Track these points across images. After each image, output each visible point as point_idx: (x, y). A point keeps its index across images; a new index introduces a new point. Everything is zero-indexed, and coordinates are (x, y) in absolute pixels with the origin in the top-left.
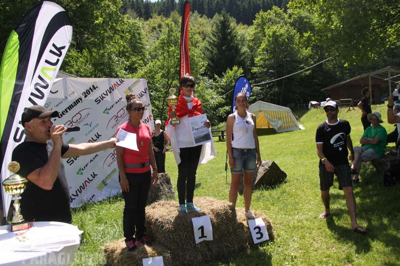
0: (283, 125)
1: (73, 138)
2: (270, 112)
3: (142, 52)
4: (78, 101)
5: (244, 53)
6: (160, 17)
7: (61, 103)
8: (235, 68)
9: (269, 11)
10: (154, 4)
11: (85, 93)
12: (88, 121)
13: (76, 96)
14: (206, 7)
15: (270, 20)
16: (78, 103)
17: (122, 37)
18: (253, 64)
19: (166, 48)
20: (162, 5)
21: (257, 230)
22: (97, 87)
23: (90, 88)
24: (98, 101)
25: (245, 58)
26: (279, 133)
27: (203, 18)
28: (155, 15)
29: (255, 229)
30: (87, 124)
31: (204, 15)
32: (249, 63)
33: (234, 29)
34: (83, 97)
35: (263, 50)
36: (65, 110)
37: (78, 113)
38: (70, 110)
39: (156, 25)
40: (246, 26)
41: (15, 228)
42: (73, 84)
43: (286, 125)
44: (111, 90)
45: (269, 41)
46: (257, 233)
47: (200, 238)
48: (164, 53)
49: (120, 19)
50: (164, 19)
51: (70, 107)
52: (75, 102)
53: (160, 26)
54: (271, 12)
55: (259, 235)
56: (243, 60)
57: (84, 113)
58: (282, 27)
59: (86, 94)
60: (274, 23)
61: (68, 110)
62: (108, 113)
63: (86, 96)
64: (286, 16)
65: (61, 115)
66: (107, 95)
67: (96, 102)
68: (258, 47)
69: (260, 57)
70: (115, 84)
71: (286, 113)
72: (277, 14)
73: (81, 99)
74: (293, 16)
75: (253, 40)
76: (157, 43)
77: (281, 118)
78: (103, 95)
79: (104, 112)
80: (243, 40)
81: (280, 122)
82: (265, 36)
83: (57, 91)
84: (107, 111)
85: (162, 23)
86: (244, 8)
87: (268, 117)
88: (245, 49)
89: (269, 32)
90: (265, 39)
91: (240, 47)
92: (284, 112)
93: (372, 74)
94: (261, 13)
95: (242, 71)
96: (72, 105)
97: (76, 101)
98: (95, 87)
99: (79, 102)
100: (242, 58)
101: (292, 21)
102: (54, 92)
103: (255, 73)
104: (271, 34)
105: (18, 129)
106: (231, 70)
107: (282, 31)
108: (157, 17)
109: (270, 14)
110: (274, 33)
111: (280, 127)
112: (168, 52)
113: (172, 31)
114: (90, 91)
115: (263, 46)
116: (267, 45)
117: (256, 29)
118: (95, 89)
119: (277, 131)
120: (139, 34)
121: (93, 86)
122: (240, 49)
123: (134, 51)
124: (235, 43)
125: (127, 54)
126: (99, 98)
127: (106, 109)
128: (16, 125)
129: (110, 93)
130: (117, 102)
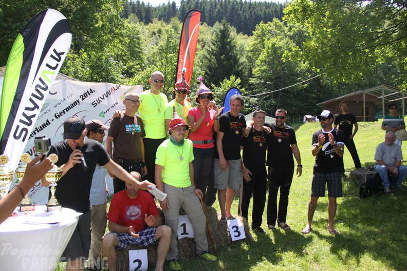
4: (76, 103)
5: (242, 64)
6: (160, 22)
7: (59, 104)
8: (233, 78)
9: (270, 22)
10: (155, 9)
11: (82, 96)
13: (73, 99)
14: (207, 15)
15: (270, 31)
16: (75, 105)
17: (121, 41)
18: (251, 75)
19: (164, 55)
20: (163, 10)
21: (235, 229)
22: (94, 91)
23: (88, 92)
25: (243, 68)
27: (203, 25)
28: (155, 20)
29: (233, 228)
31: (205, 23)
32: (246, 74)
33: (233, 39)
34: (80, 100)
35: (262, 61)
36: (63, 111)
37: (75, 115)
38: (67, 111)
39: (156, 30)
40: (246, 36)
41: (23, 208)
42: (72, 87)
44: (108, 94)
45: (268, 53)
46: (235, 232)
47: (182, 234)
48: (162, 59)
49: (120, 23)
50: (164, 24)
51: (68, 109)
52: (72, 104)
53: (160, 31)
54: (272, 24)
55: (237, 234)
56: (241, 71)
57: (80, 115)
58: (281, 39)
59: (84, 97)
60: (274, 35)
61: (65, 111)
62: (104, 116)
63: (83, 99)
64: (286, 29)
66: (104, 99)
67: (93, 105)
68: (257, 58)
69: (257, 69)
70: (112, 89)
72: (277, 26)
73: (78, 102)
74: (293, 29)
75: (252, 51)
76: (155, 48)
78: (100, 99)
79: (100, 115)
80: (242, 50)
82: (264, 48)
83: (56, 93)
84: (103, 114)
85: (162, 28)
86: (245, 18)
88: (243, 59)
89: (269, 43)
90: (265, 50)
91: (238, 57)
93: (367, 91)
94: (262, 24)
95: (239, 82)
96: (69, 106)
97: (74, 103)
100: (240, 68)
101: (291, 33)
102: (53, 93)
103: (252, 84)
104: (270, 45)
105: (18, 127)
106: (229, 79)
107: (281, 44)
108: (157, 22)
109: (270, 26)
110: (273, 45)
112: (166, 58)
113: (171, 37)
114: (88, 94)
115: (262, 57)
116: (265, 57)
117: (255, 40)
118: (92, 92)
120: (138, 39)
121: (91, 90)
122: (239, 59)
123: (132, 55)
124: (233, 53)
125: (125, 58)
126: (96, 102)
127: (102, 112)
128: (16, 122)
129: (107, 97)
130: (113, 106)
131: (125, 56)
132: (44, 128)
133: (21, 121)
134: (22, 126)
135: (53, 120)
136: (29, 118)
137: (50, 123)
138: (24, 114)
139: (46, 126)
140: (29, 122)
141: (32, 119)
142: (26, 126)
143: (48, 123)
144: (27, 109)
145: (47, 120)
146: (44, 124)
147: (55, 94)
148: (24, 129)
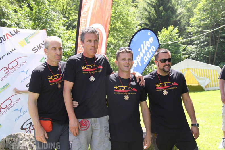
0: (211, 83)
2: (198, 70)
5: (180, 14)
8: (171, 28)
18: (189, 25)
26: (206, 91)
32: (184, 23)
35: (199, 10)
43: (214, 83)
56: (179, 20)
69: (195, 17)
71: (215, 71)
77: (209, 76)
81: (208, 80)
87: (196, 75)
88: (180, 10)
91: (176, 7)
92: (212, 71)
95: (177, 31)
100: (178, 18)
103: (190, 32)
106: (167, 29)
111: (208, 85)
115: (200, 6)
119: (204, 88)
122: (177, 9)
124: (172, 4)
125: (70, 12)
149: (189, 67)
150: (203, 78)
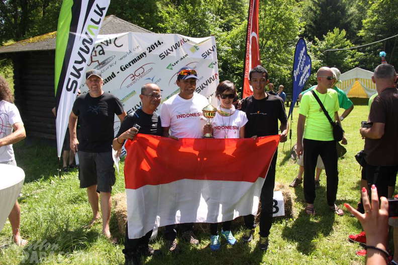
1: (134, 91)
2: (368, 81)
3: (241, 9)
5: (351, 15)
7: (125, 56)
11: (149, 48)
12: (150, 75)
13: (140, 51)
16: (141, 57)
18: (360, 27)
22: (162, 43)
23: (155, 44)
24: (162, 56)
25: (352, 20)
30: (149, 79)
32: (355, 25)
34: (147, 52)
35: (375, 11)
36: (129, 63)
37: (141, 67)
38: (133, 63)
42: (138, 38)
44: (177, 46)
51: (134, 61)
52: (138, 57)
56: (349, 23)
57: (147, 68)
59: (151, 49)
61: (131, 64)
62: (172, 69)
63: (150, 51)
65: (124, 68)
66: (172, 51)
67: (160, 57)
68: (369, 8)
69: (368, 20)
70: (181, 41)
73: (145, 54)
78: (169, 51)
79: (167, 68)
83: (122, 45)
84: (171, 66)
87: (365, 86)
88: (352, 10)
91: (347, 7)
96: (135, 59)
97: (140, 55)
98: (161, 42)
99: (143, 56)
100: (349, 19)
102: (119, 46)
103: (361, 37)
105: (70, 79)
106: (333, 32)
114: (155, 46)
118: (160, 44)
121: (158, 42)
122: (347, 10)
123: (233, 8)
124: (342, 3)
125: (226, 12)
126: (164, 54)
127: (170, 65)
128: (68, 76)
129: (176, 49)
130: (182, 59)
131: (226, 9)
132: (109, 80)
133: (72, 74)
134: (73, 78)
135: (118, 73)
136: (78, 71)
137: (115, 76)
138: (74, 67)
139: (111, 79)
140: (78, 75)
141: (80, 72)
142: (76, 79)
143: (113, 75)
144: (76, 62)
145: (113, 73)
146: (110, 77)
147: (120, 46)
148: (75, 82)
149: (359, 77)
150: (373, 90)
